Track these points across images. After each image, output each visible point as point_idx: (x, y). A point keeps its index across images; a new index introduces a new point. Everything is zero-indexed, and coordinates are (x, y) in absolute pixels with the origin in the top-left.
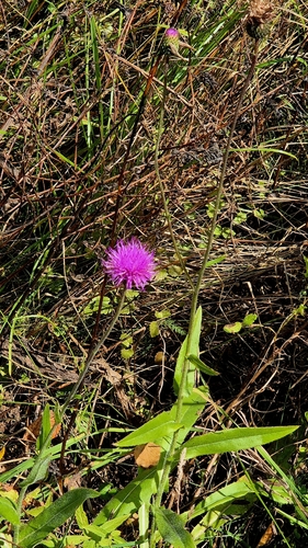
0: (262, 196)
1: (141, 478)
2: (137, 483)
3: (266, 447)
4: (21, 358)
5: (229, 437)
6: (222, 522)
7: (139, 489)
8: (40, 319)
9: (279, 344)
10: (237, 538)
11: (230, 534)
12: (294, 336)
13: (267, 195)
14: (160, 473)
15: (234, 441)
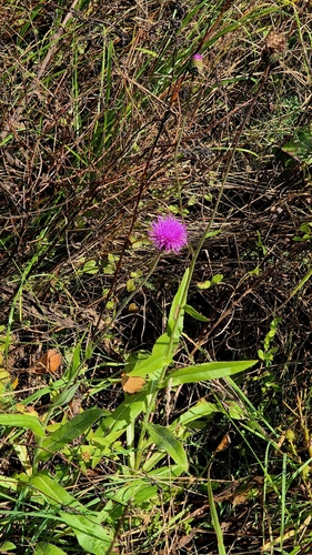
0: (211, 183)
1: (130, 402)
2: (127, 405)
3: (232, 377)
4: (28, 308)
5: (206, 369)
6: (188, 434)
7: (129, 409)
8: (44, 278)
9: (236, 298)
10: (198, 446)
11: (192, 443)
12: (248, 292)
13: (215, 183)
14: (149, 397)
15: (209, 373)
